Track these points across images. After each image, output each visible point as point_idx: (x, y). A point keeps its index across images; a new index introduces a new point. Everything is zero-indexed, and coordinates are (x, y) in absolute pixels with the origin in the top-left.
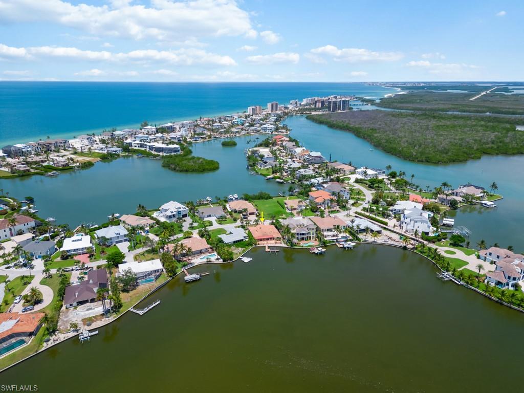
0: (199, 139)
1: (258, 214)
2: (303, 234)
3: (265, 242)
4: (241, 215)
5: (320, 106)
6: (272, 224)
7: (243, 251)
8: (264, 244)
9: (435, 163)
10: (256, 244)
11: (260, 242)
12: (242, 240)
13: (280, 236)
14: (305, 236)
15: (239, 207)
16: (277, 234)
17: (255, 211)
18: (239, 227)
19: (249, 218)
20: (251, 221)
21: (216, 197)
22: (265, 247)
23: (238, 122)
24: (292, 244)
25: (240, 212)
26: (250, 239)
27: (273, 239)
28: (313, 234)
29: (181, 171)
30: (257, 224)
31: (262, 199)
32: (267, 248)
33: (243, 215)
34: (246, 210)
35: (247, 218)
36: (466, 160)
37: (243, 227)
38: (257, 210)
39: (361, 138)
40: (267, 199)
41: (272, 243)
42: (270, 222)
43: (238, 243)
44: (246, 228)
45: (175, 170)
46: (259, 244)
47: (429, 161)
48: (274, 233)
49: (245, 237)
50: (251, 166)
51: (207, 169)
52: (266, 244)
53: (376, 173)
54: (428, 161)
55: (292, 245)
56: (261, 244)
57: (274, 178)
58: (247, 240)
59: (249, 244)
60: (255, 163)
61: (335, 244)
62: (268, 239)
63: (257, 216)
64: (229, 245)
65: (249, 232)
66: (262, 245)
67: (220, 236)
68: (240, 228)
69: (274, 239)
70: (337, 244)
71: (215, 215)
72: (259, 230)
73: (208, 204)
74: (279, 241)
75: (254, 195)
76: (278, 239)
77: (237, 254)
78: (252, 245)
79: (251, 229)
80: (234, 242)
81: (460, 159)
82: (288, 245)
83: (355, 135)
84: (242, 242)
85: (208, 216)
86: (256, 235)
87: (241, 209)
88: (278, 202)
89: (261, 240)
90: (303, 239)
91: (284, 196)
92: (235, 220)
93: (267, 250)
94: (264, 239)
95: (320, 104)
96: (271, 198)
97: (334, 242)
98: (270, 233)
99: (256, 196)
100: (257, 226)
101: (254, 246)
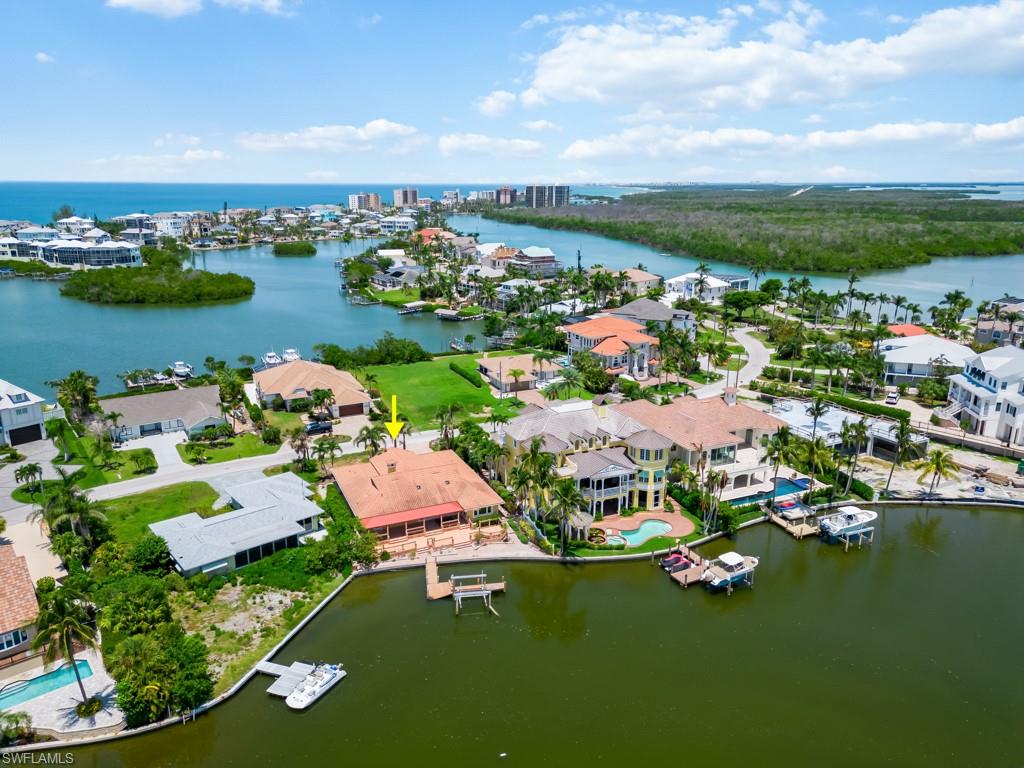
0: (214, 243)
1: (377, 411)
2: (612, 483)
3: (421, 541)
4: (305, 417)
5: (508, 201)
6: (448, 444)
7: (291, 616)
8: (413, 553)
9: (840, 271)
10: (369, 560)
11: (392, 545)
12: (292, 541)
13: (493, 500)
14: (620, 493)
15: (294, 385)
16: (477, 494)
17: (365, 399)
18: (285, 469)
19: (337, 430)
20: (346, 439)
21: (209, 360)
22: (423, 567)
23: (323, 216)
24: (569, 542)
25: (299, 407)
26: (339, 531)
27: (462, 517)
28: (657, 480)
29: (119, 303)
30: (375, 450)
31: (393, 361)
32: (432, 574)
33: (312, 417)
34: (321, 396)
35: (329, 429)
36: (904, 266)
37: (304, 468)
38: (374, 395)
39: (624, 239)
40: (410, 361)
41: (458, 542)
42: (435, 435)
43: (266, 561)
44: (320, 473)
45: (99, 300)
46: (385, 556)
47: (822, 267)
48: (463, 485)
49: (306, 522)
50: (352, 285)
51: (210, 294)
52: (425, 551)
53: (726, 284)
54: (819, 269)
55: (566, 548)
56: (401, 553)
57: (428, 310)
58: (319, 536)
59: (331, 562)
60: (366, 280)
61: (769, 522)
62: (434, 523)
63: (374, 418)
64: (207, 582)
65: (337, 492)
66: (405, 562)
67: (158, 528)
68: (290, 474)
69: (464, 520)
70: (776, 518)
71: (180, 426)
72: (385, 479)
73: (172, 387)
74: (497, 529)
75: (361, 349)
76: (486, 516)
77: (246, 640)
78: (344, 566)
79: (343, 475)
80: (241, 558)
81: (894, 261)
82: (547, 550)
83: (607, 236)
84: (289, 553)
85: (144, 432)
86: (371, 503)
87: (303, 395)
88: (453, 367)
89: (397, 530)
90: (611, 507)
91: (470, 352)
92: (273, 439)
93: (436, 589)
94: (415, 526)
95: (508, 197)
96: (424, 357)
97: (757, 508)
98: (441, 490)
99: (370, 354)
100: (375, 459)
101: (358, 569)
